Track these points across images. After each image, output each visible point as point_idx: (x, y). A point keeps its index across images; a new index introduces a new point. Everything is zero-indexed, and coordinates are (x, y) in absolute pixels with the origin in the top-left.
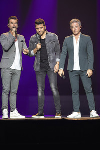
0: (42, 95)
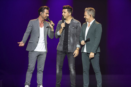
0: (59, 72)
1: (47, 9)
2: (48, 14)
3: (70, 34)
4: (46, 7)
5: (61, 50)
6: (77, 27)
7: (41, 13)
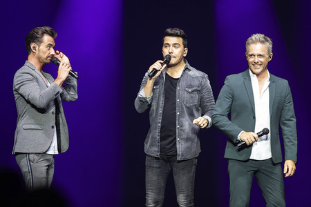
1: (52, 35)
2: (52, 48)
3: (182, 108)
4: (48, 29)
5: (155, 155)
6: (199, 89)
7: (32, 45)
